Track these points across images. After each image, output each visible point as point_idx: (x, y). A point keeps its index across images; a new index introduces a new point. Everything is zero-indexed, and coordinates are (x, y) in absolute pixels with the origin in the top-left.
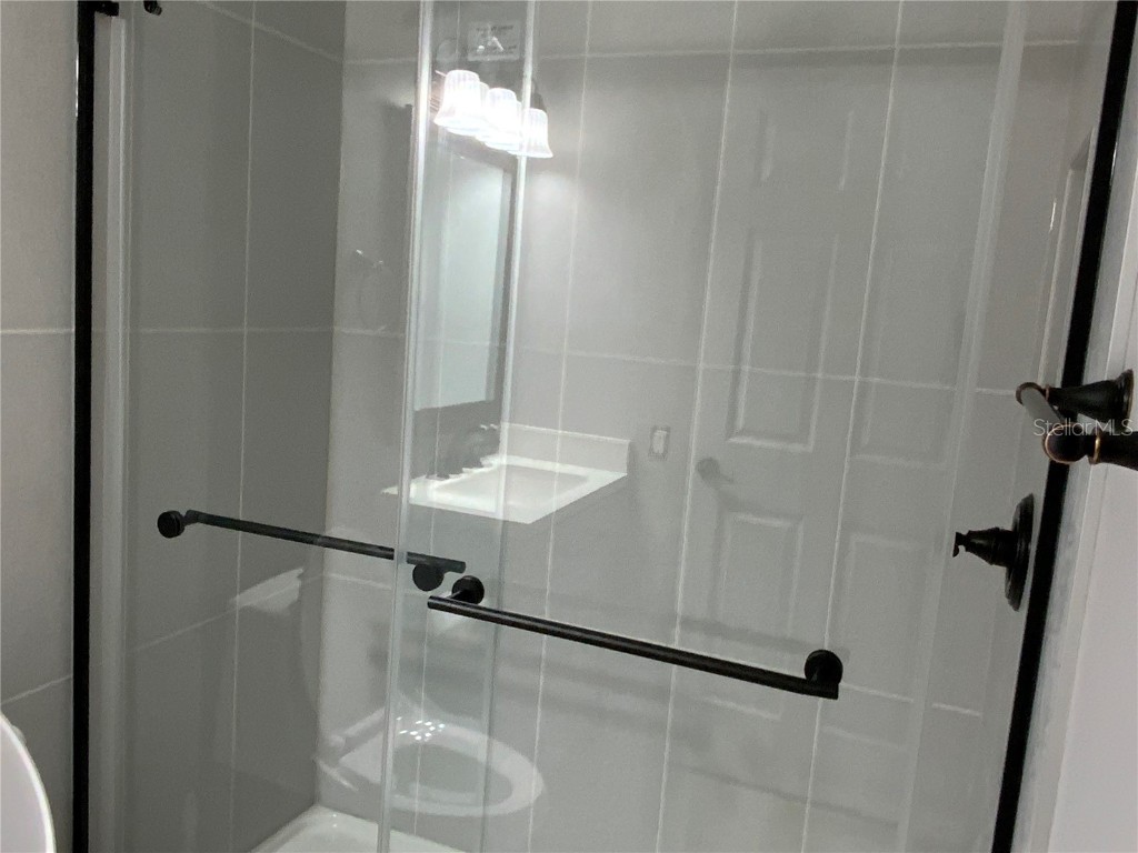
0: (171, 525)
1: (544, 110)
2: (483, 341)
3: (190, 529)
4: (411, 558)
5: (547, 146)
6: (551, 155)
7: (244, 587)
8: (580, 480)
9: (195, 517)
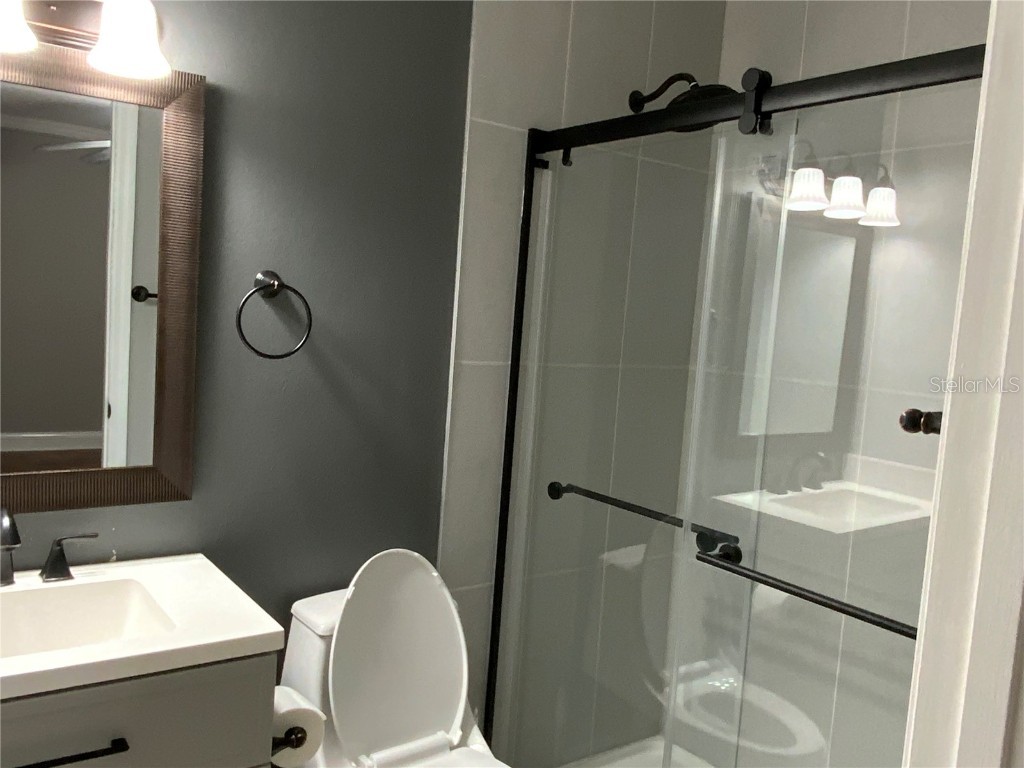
0: (555, 491)
1: (893, 187)
2: (830, 380)
3: (565, 495)
4: (695, 528)
5: (895, 217)
6: (898, 224)
7: (610, 550)
8: (916, 507)
9: (571, 489)
